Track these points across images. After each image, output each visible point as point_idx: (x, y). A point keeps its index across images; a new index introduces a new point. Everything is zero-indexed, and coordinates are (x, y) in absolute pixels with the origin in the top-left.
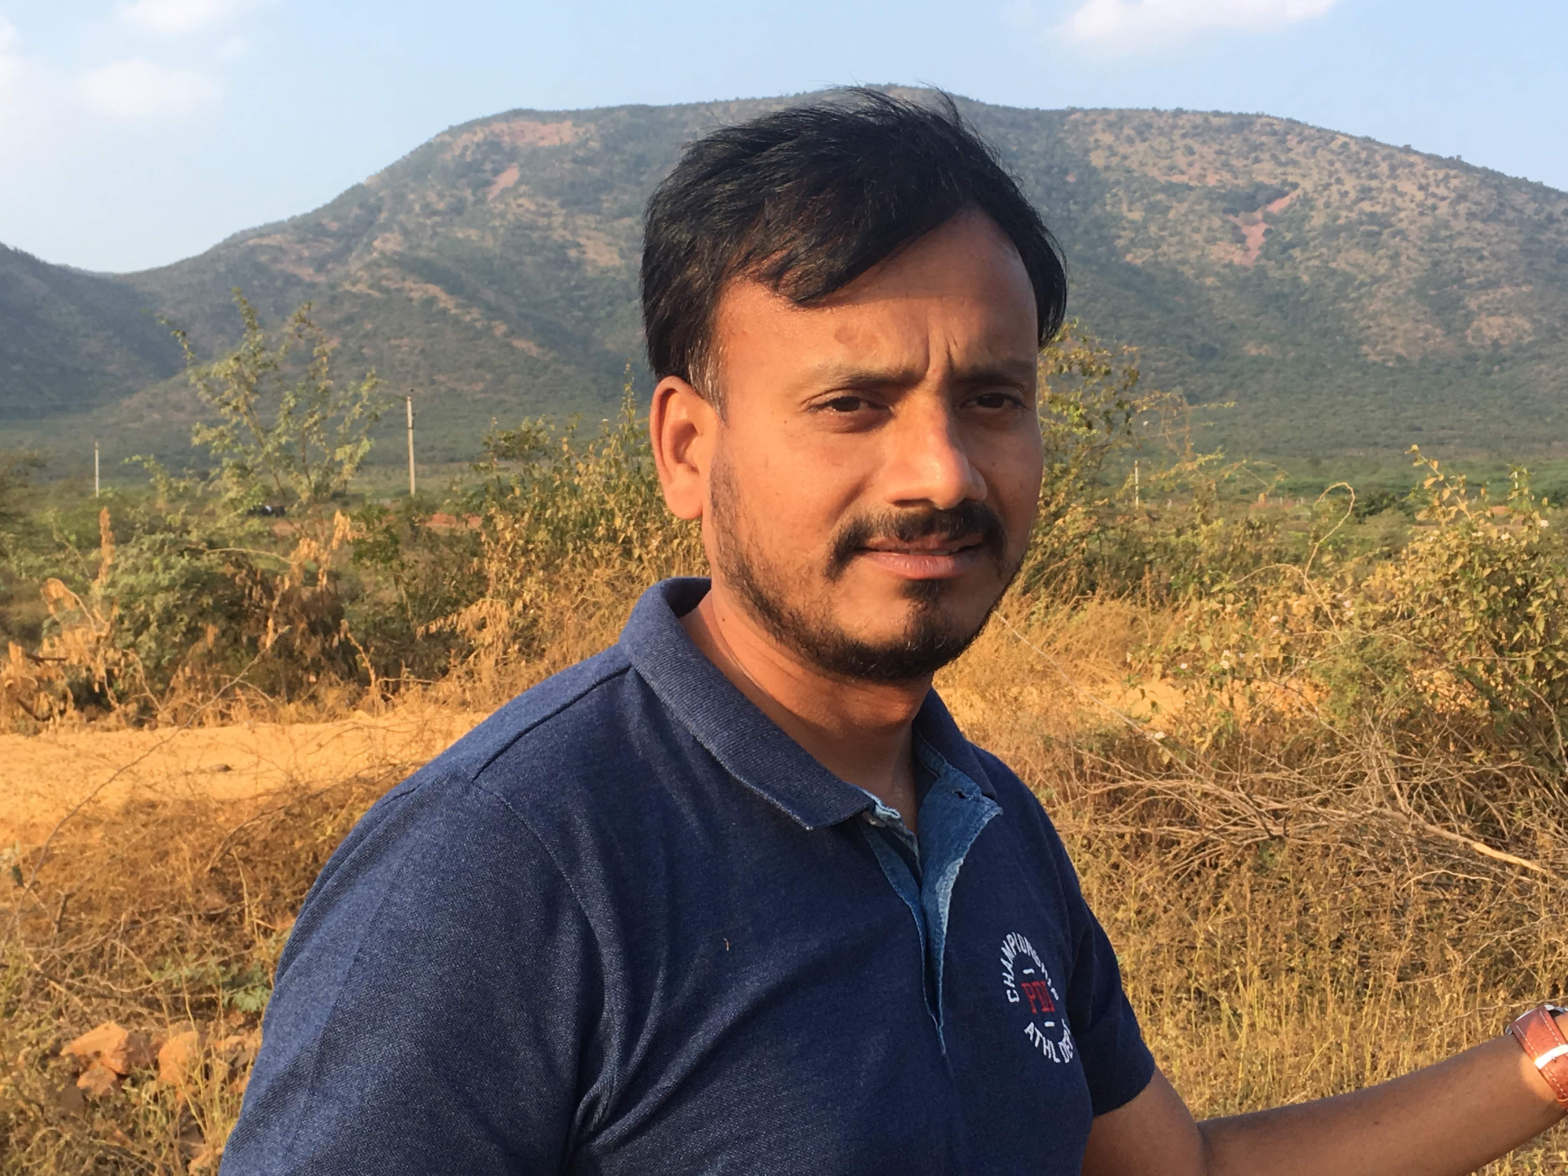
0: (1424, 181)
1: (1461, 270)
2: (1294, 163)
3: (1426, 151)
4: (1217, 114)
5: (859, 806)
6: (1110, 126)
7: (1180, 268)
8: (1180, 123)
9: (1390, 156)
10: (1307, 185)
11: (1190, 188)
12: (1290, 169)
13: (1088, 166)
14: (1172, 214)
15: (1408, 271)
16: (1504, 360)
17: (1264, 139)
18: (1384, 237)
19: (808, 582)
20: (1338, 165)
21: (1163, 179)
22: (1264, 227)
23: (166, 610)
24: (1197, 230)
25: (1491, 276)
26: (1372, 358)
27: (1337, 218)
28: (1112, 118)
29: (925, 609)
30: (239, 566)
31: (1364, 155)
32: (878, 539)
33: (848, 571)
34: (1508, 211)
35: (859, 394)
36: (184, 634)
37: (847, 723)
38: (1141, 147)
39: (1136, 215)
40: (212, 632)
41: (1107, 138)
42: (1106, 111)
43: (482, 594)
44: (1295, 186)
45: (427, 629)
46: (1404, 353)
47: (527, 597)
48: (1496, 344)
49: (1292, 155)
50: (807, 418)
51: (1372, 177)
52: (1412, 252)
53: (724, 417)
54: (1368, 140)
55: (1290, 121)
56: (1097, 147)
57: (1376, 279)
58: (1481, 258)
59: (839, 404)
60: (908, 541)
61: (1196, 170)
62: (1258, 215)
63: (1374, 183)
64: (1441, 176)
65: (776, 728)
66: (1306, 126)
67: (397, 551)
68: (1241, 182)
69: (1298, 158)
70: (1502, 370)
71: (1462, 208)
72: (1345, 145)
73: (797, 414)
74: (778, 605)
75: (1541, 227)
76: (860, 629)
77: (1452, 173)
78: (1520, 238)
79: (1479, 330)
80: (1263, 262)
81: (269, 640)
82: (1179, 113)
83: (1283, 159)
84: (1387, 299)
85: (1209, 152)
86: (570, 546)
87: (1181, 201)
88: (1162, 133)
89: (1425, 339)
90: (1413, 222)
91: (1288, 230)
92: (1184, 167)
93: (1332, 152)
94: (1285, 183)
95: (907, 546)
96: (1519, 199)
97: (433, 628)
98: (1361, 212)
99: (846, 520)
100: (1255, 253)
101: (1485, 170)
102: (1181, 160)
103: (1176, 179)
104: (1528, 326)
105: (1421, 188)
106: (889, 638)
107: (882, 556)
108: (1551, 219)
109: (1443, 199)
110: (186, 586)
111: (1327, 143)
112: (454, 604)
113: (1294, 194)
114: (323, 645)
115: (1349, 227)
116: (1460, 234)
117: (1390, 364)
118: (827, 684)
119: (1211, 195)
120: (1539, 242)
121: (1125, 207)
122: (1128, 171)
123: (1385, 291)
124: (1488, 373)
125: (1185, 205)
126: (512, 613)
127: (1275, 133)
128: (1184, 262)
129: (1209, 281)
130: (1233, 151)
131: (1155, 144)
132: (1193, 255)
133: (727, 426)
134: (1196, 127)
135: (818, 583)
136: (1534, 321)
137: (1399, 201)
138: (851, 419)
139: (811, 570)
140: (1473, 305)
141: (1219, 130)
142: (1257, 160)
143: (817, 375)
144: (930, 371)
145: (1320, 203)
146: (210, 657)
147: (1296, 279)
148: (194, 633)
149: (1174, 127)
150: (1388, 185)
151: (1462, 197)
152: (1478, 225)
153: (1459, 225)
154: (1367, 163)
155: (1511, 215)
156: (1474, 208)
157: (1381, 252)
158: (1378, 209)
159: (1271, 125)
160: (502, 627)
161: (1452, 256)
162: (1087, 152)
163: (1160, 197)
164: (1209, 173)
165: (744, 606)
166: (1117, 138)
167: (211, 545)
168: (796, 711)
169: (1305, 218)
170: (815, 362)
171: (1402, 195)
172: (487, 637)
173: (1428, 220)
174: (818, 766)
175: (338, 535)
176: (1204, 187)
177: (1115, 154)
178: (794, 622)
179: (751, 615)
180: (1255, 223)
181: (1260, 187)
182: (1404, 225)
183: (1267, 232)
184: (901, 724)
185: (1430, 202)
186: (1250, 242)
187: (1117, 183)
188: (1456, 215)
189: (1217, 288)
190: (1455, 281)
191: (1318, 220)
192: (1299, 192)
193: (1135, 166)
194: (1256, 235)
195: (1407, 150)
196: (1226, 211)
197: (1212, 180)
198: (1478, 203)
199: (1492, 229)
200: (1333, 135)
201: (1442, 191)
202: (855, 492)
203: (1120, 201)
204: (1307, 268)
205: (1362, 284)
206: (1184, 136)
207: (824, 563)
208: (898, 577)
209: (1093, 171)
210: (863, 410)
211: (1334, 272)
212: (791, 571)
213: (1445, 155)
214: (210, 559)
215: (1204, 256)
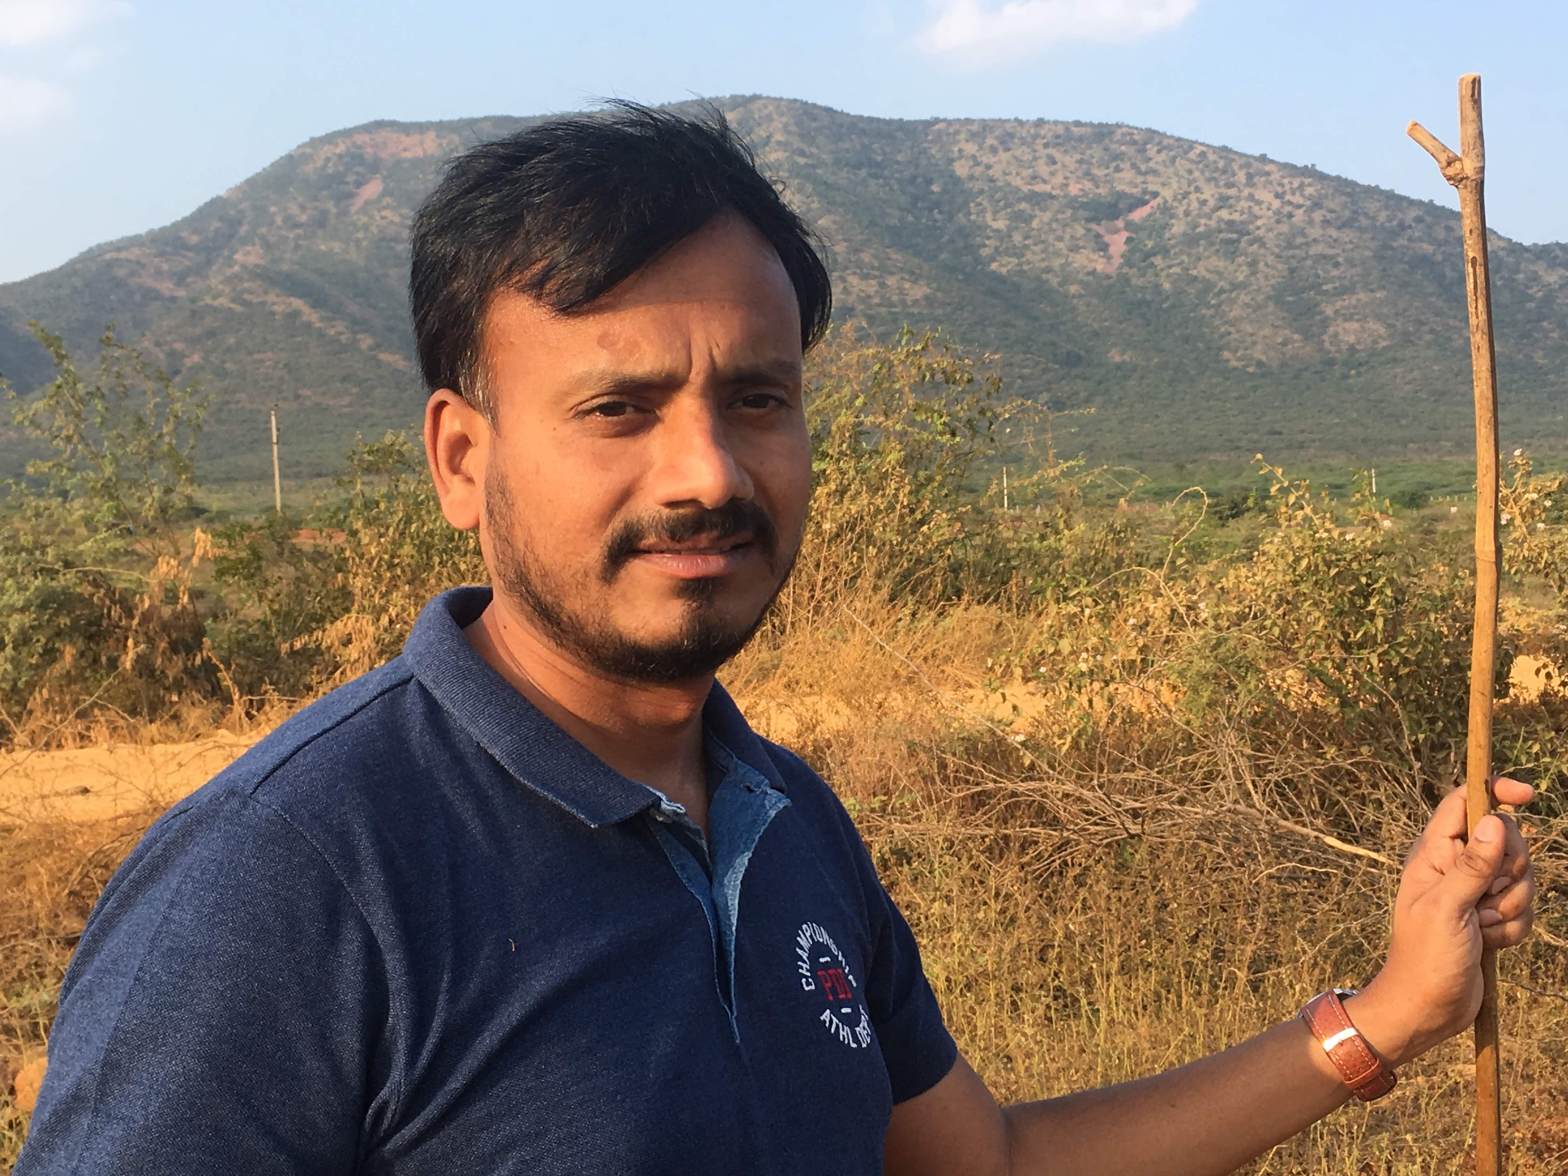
0: (1280, 190)
1: (1318, 276)
2: (1154, 172)
3: (1282, 160)
4: (1078, 124)
5: (644, 803)
6: (973, 136)
7: (1044, 276)
8: (1043, 132)
9: (1247, 165)
10: (1167, 193)
11: (1052, 197)
12: (1150, 178)
13: (952, 175)
14: (1035, 224)
15: (1266, 278)
16: (1360, 364)
17: (1123, 148)
18: (1243, 244)
19: (585, 586)
20: (1197, 174)
21: (1026, 189)
22: (1125, 235)
23: (22, 631)
24: (1060, 239)
25: (1346, 283)
26: (1234, 363)
27: (1196, 226)
28: (975, 128)
29: (698, 608)
30: (96, 584)
31: (1221, 164)
32: (651, 540)
33: (622, 573)
34: (1361, 218)
35: (624, 399)
36: (41, 655)
37: (630, 722)
38: (1004, 156)
39: (1001, 224)
40: (69, 653)
41: (971, 148)
42: (968, 121)
43: (347, 610)
44: (1155, 195)
45: (292, 646)
46: (1263, 358)
47: (393, 611)
48: (1352, 349)
49: (1151, 164)
50: (575, 424)
51: (1230, 185)
52: (1270, 259)
53: (495, 424)
54: (1225, 149)
55: (1149, 130)
56: (961, 157)
57: (1236, 286)
58: (1337, 265)
59: (606, 410)
60: (679, 541)
61: (1059, 180)
62: (1120, 223)
63: (1232, 192)
64: (1296, 184)
65: (559, 730)
66: (1164, 135)
67: (259, 568)
68: (1102, 191)
69: (1157, 167)
70: (1359, 374)
71: (1318, 216)
72: (1203, 154)
73: (566, 421)
74: (557, 609)
75: (1394, 234)
76: (637, 629)
77: (1307, 181)
78: (1373, 245)
79: (1336, 335)
80: (1125, 270)
81: (128, 661)
82: (1040, 122)
83: (1143, 168)
84: (1247, 305)
85: (1070, 160)
86: (437, 560)
87: (1043, 210)
88: (1024, 143)
89: (1284, 344)
90: (1270, 230)
91: (1149, 237)
92: (1046, 177)
93: (1191, 161)
94: (1145, 192)
95: (678, 546)
96: (1372, 206)
97: (298, 645)
98: (1220, 220)
99: (617, 524)
100: (1117, 261)
101: (1339, 178)
102: (1043, 169)
103: (1039, 188)
104: (1383, 331)
105: (1277, 196)
106: (665, 637)
107: (655, 557)
108: (1402, 226)
109: (1299, 207)
110: (43, 606)
111: (1186, 152)
112: (319, 620)
113: (1154, 203)
114: (185, 664)
115: (1208, 235)
116: (1315, 240)
117: (1251, 370)
118: (610, 687)
119: (1073, 203)
120: (1392, 248)
121: (989, 217)
122: (992, 180)
123: (1244, 298)
124: (1345, 377)
125: (1049, 214)
126: (378, 628)
127: (1134, 143)
128: (1048, 270)
129: (1073, 289)
130: (1094, 161)
131: (1018, 153)
132: (1057, 263)
133: (498, 434)
134: (1058, 137)
135: (594, 586)
136: (1390, 326)
137: (1256, 209)
138: (617, 423)
139: (586, 574)
140: (1329, 311)
141: (1080, 139)
142: (1118, 170)
143: (581, 382)
144: (692, 375)
145: (1180, 211)
146: (69, 679)
147: (1157, 287)
148: (50, 655)
149: (1036, 136)
150: (1246, 192)
151: (1317, 205)
152: (1334, 233)
153: (1315, 232)
154: (1224, 172)
155: (1364, 222)
156: (1329, 216)
157: (1241, 259)
158: (1236, 217)
159: (1131, 134)
160: (368, 642)
161: (1309, 262)
162: (951, 161)
163: (1023, 206)
164: (1071, 182)
165: (523, 611)
166: (981, 148)
167: (68, 565)
168: (579, 714)
169: (1166, 226)
170: (579, 368)
171: (1259, 203)
172: (352, 651)
173: (1284, 228)
174: (603, 765)
175: (199, 552)
176: (1067, 195)
177: (978, 164)
178: (573, 626)
179: (530, 620)
180: (1117, 231)
181: (1121, 195)
182: (1261, 233)
183: (1129, 240)
184: (686, 721)
185: (1287, 209)
186: (1112, 250)
187: (981, 192)
188: (1311, 222)
189: (1081, 296)
190: (1312, 287)
191: (1178, 228)
192: (1159, 200)
193: (998, 176)
194: (1118, 243)
195: (1263, 159)
196: (1088, 220)
197: (1074, 189)
198: (1332, 211)
199: (1347, 235)
200: (1192, 144)
201: (1297, 199)
202: (625, 496)
203: (984, 211)
204: (1169, 276)
205: (1222, 291)
206: (1046, 146)
207: (598, 568)
208: (672, 577)
209: (956, 181)
210: (630, 414)
211: (1195, 279)
212: (566, 575)
213: (1300, 164)
214: (66, 579)
215: (1067, 264)
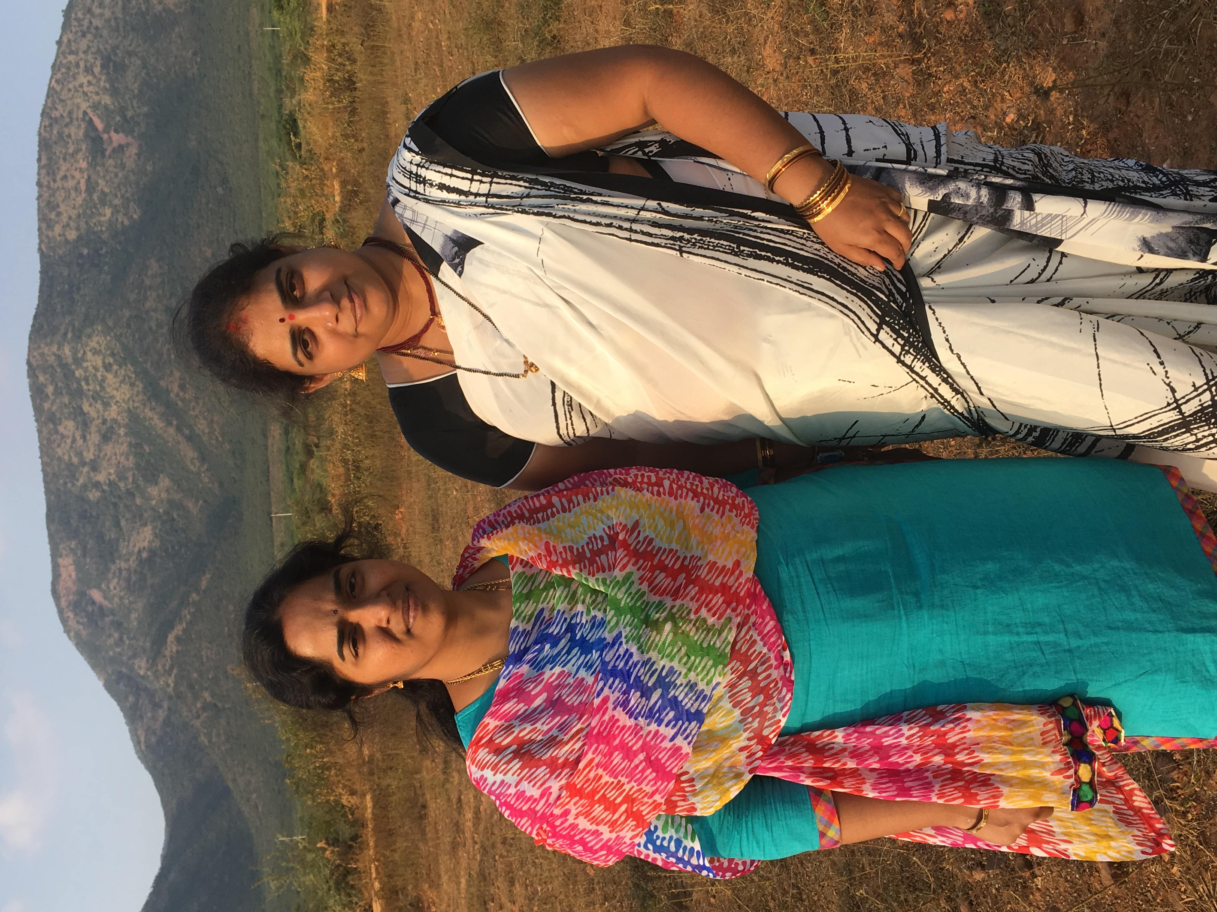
0: (80, 34)
1: (136, 14)
2: (70, 113)
3: (60, 31)
4: (39, 160)
6: (50, 227)
7: (141, 185)
8: (46, 183)
9: (63, 53)
10: (84, 106)
11: (89, 178)
12: (74, 116)
13: (76, 241)
14: (107, 190)
15: (139, 46)
17: (55, 132)
18: (117, 60)
20: (71, 86)
21: (84, 195)
22: (112, 133)
24: (116, 175)
26: (195, 70)
27: (105, 88)
28: (44, 226)
31: (63, 70)
38: (62, 208)
39: (108, 212)
41: (58, 229)
42: (40, 229)
44: (85, 113)
46: (191, 51)
49: (65, 115)
51: (77, 65)
52: (126, 43)
54: (53, 67)
55: (43, 114)
56: (64, 235)
57: (145, 66)
61: (77, 175)
62: (105, 136)
63: (82, 64)
64: (76, 23)
66: (45, 106)
68: (84, 147)
69: (67, 111)
71: (97, 11)
72: (57, 81)
77: (73, 16)
80: (136, 134)
82: (39, 184)
83: (68, 120)
84: (157, 60)
85: (64, 166)
87: (97, 184)
88: (53, 195)
89: (182, 38)
90: (107, 41)
91: (114, 118)
92: (75, 182)
93: (62, 89)
94: (83, 120)
98: (101, 73)
100: (130, 139)
102: (71, 183)
103: (83, 186)
105: (84, 35)
111: (56, 92)
113: (91, 114)
115: (111, 81)
116: (113, 13)
117: (199, 59)
119: (93, 165)
121: (103, 219)
122: (79, 216)
123: (153, 60)
125: (100, 181)
127: (51, 125)
128: (137, 183)
129: (149, 168)
130: (64, 151)
131: (60, 199)
132: (132, 177)
134: (48, 174)
137: (93, 50)
140: (160, 8)
141: (49, 159)
142: (69, 136)
145: (96, 98)
147: (146, 115)
149: (49, 187)
150: (82, 55)
151: (89, 11)
153: (108, 13)
154: (69, 69)
156: (96, 4)
157: (126, 61)
158: (98, 63)
159: (45, 127)
161: (128, 18)
162: (67, 241)
163: (95, 197)
164: (78, 166)
166: (57, 222)
169: (106, 107)
171: (89, 47)
173: (105, 33)
176: (87, 169)
177: (68, 225)
180: (110, 138)
181: (86, 135)
182: (108, 47)
183: (116, 131)
185: (93, 31)
186: (123, 142)
187: (87, 223)
188: (102, 15)
189: (154, 164)
190: (144, 17)
191: (107, 100)
192: (89, 111)
193: (76, 212)
194: (118, 138)
195: (59, 43)
196: (103, 155)
197: (84, 165)
200: (50, 89)
201: (86, 23)
203: (100, 222)
204: (138, 107)
205: (148, 74)
206: (55, 181)
209: (80, 238)
211: (140, 91)
213: (62, 20)
215: (132, 171)
